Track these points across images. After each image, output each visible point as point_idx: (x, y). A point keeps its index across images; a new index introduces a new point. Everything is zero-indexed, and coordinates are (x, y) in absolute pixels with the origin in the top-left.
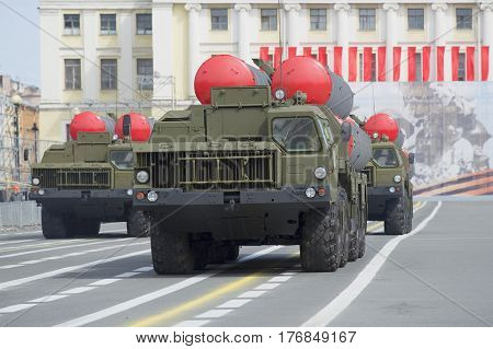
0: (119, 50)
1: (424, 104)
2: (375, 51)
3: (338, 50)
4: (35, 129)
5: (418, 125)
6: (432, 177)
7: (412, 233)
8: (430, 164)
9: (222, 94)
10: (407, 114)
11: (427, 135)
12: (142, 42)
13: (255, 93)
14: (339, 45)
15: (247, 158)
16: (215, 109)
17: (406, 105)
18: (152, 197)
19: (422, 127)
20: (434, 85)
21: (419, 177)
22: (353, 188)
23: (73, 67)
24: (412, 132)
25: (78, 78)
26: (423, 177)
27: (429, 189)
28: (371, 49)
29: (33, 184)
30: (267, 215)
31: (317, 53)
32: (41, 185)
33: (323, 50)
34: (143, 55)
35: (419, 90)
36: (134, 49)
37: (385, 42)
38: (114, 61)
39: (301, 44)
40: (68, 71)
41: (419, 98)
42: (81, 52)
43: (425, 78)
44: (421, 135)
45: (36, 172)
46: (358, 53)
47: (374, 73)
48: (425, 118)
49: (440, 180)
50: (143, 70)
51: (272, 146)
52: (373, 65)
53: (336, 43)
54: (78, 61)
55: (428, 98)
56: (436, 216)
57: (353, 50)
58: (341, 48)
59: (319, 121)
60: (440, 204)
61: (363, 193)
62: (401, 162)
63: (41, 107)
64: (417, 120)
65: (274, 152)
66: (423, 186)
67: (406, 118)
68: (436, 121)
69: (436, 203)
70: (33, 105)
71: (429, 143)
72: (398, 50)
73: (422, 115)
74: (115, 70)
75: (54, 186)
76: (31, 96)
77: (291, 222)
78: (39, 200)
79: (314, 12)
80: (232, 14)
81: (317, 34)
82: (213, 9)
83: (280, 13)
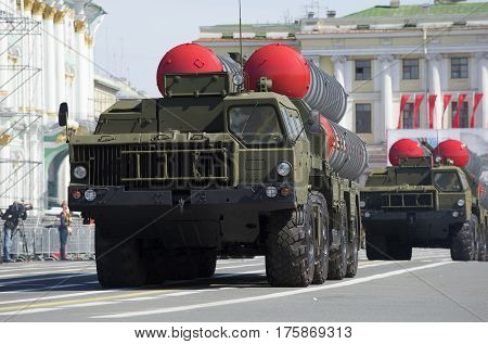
79: (456, 62)
80: (375, 65)
81: (457, 83)
82: (357, 60)
83: (422, 63)
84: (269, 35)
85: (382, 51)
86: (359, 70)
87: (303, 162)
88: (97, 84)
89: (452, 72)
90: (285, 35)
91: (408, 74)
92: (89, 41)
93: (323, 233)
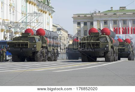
51: (100, 42)
59: (107, 38)
65: (100, 43)
77: (103, 54)
79: (124, 21)
80: (108, 22)
81: (124, 25)
82: (104, 21)
83: (117, 21)
84: (87, 16)
85: (109, 19)
86: (105, 23)
87: (110, 45)
88: (53, 26)
89: (123, 23)
90: (90, 16)
91: (115, 24)
92: (52, 17)
93: (113, 54)
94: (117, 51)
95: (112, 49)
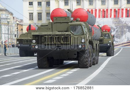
0: (42, 11)
1: (118, 23)
2: (105, 10)
3: (96, 10)
4: (22, 30)
5: (116, 29)
6: (120, 42)
7: (114, 56)
8: (119, 38)
9: (57, 19)
10: (113, 26)
11: (118, 31)
12: (48, 9)
13: (66, 18)
14: (96, 9)
15: (63, 36)
16: (55, 23)
17: (113, 23)
18: (37, 47)
19: (117, 29)
20: (121, 18)
21: (116, 42)
22: (94, 45)
23: (31, 15)
24: (115, 30)
25: (32, 17)
26: (118, 42)
27: (119, 45)
28: (104, 10)
29: (17, 43)
30: (68, 52)
31: (90, 11)
32: (19, 43)
33: (92, 10)
34: (48, 12)
35: (116, 20)
36: (46, 11)
37: (108, 8)
38: (41, 13)
39: (87, 9)
40: (30, 16)
41: (117, 22)
42: (33, 11)
43: (118, 17)
44: (117, 31)
45: (18, 40)
46: (101, 11)
47: (105, 16)
48: (118, 27)
49: (122, 43)
50: (48, 15)
51: (70, 33)
52: (105, 14)
53: (95, 8)
54: (32, 13)
55: (119, 22)
56: (121, 52)
57: (100, 10)
58: (97, 10)
59: (83, 26)
60: (122, 49)
61: (98, 46)
62: (111, 37)
63: (23, 24)
64: (116, 27)
65: (70, 35)
66: (118, 44)
67: (113, 27)
68: (121, 28)
69: (121, 49)
70: (22, 24)
71: (119, 33)
72: (111, 10)
73: (117, 26)
74: (41, 15)
75: (22, 43)
76: (21, 22)
77: (75, 54)
78: (19, 47)
94: (98, 48)
95: (90, 45)
